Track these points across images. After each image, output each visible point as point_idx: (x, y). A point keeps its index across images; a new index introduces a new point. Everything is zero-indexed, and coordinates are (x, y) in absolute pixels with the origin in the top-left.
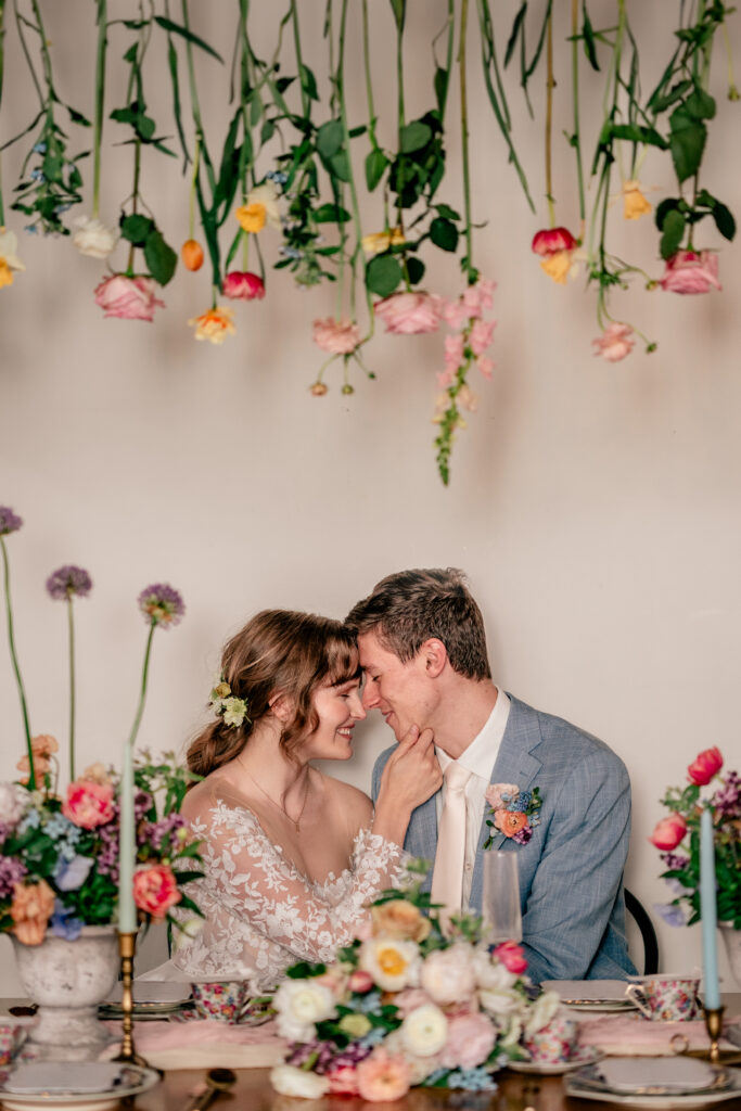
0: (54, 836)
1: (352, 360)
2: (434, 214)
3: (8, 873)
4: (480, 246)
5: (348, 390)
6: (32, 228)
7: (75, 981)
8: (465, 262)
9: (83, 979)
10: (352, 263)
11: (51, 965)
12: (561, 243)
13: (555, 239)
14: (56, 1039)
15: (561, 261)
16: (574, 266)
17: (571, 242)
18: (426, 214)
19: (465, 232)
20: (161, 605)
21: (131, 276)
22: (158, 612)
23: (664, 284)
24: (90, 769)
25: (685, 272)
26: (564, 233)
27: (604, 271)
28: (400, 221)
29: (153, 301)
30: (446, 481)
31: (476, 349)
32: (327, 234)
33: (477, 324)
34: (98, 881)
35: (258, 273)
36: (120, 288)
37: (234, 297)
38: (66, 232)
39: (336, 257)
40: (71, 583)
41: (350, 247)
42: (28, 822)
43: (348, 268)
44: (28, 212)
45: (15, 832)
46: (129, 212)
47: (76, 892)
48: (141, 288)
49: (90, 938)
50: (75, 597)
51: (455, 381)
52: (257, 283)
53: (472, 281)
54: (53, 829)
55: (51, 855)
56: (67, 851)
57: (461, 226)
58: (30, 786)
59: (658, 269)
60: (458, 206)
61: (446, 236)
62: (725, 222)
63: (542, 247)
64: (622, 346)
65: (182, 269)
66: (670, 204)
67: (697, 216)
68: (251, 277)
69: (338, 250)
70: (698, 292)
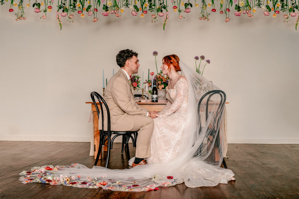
4: (168, 8)
5: (155, 22)
6: (125, 7)
8: (166, 10)
12: (176, 7)
13: (175, 7)
15: (175, 10)
16: (177, 10)
17: (177, 8)
18: (163, 5)
21: (135, 11)
23: (185, 11)
25: (187, 10)
26: (176, 6)
27: (180, 11)
28: (160, 6)
30: (164, 30)
31: (167, 18)
33: (167, 15)
36: (133, 12)
37: (144, 13)
38: (129, 7)
46: (134, 5)
51: (165, 21)
52: (279, 12)
53: (167, 11)
59: (185, 10)
60: (166, 5)
61: (165, 8)
62: (191, 6)
63: (174, 8)
64: (181, 17)
65: (139, 10)
66: (186, 4)
67: (189, 5)
68: (146, 11)
69: (154, 8)
70: (189, 12)
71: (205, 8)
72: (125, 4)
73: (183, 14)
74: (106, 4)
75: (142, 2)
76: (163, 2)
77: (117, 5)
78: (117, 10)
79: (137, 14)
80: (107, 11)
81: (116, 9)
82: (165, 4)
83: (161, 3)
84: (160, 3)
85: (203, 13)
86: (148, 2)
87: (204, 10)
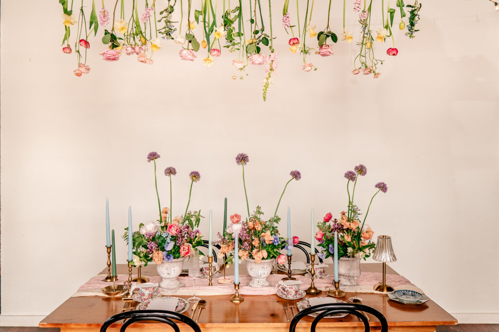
0: (164, 237)
1: (242, 70)
2: (263, 36)
3: (152, 247)
4: (274, 43)
5: (242, 78)
6: (163, 38)
7: (171, 272)
8: (271, 47)
9: (173, 272)
10: (243, 46)
11: (164, 269)
12: (296, 41)
13: (294, 41)
14: (166, 287)
15: (294, 48)
16: (298, 49)
17: (298, 42)
18: (261, 36)
19: (271, 40)
20: (195, 177)
21: (188, 49)
22: (194, 178)
23: (319, 53)
24: (176, 217)
25: (324, 51)
26: (295, 37)
27: (305, 50)
28: (255, 37)
29: (193, 55)
30: (265, 100)
31: (274, 68)
32: (237, 39)
33: (274, 62)
34: (176, 247)
35: (219, 49)
36: (185, 52)
37: (214, 55)
38: (173, 39)
39: (239, 45)
40: (171, 171)
41: (242, 43)
42: (158, 233)
43: (242, 48)
44: (163, 34)
45: (155, 235)
46: (188, 33)
47: (171, 251)
48: (191, 52)
49: (174, 262)
50: (172, 175)
51: (268, 76)
52: (219, 51)
53: (272, 52)
54: (164, 235)
55: (164, 241)
56: (168, 240)
57: (269, 39)
58: (161, 221)
59: (318, 50)
60: (269, 34)
61: (266, 41)
62: (334, 38)
63: (292, 43)
64: (310, 68)
65: (201, 48)
66: (322, 33)
67: (328, 36)
68: (218, 50)
69: (240, 43)
70: (327, 55)
71: (369, 44)
72: (163, 31)
73: (314, 58)
74: (113, 30)
75: (208, 26)
76: (263, 26)
77: (141, 32)
78: (142, 45)
79: (195, 57)
80: (114, 46)
81: (139, 43)
82: (267, 31)
83: (257, 29)
84: (253, 30)
85: (363, 59)
86: (223, 27)
87: (367, 50)
